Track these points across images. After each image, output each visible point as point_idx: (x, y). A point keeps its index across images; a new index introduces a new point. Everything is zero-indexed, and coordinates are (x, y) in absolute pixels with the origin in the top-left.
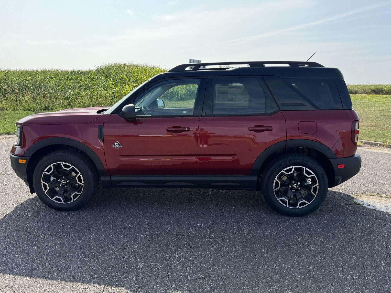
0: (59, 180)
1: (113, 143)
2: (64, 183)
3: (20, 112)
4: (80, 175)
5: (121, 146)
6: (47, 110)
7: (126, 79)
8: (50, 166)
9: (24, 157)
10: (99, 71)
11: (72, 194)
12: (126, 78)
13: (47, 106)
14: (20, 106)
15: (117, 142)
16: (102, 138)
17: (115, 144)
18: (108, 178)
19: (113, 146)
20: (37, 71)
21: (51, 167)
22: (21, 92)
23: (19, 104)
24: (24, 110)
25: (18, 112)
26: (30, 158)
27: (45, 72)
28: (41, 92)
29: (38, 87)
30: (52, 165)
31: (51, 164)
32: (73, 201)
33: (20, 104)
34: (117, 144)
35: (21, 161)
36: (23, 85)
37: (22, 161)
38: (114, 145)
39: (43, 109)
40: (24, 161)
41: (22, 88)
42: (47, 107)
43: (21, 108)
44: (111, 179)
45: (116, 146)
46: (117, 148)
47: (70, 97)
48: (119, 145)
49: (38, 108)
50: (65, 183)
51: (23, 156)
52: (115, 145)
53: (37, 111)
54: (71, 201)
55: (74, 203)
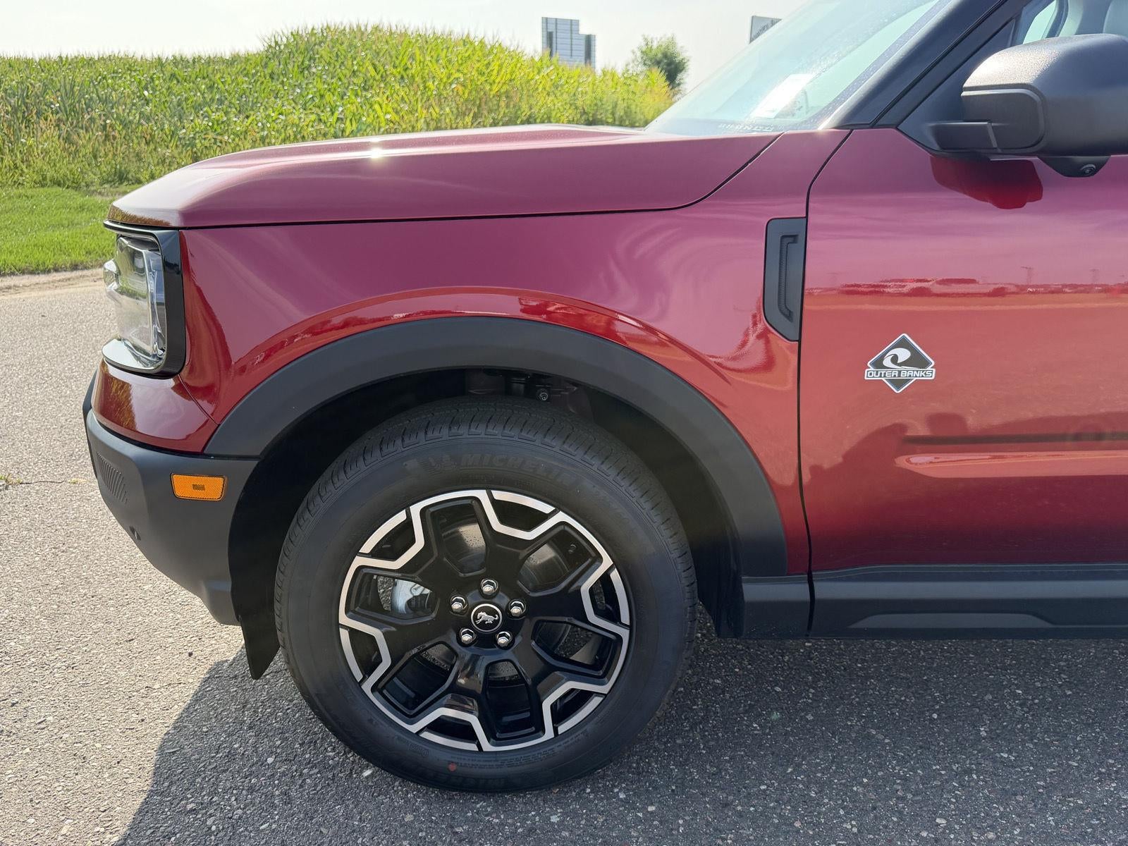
0: (456, 606)
1: (872, 347)
2: (490, 619)
3: (30, 192)
4: (610, 569)
5: (930, 373)
6: (121, 183)
7: (373, 72)
8: (401, 517)
9: (208, 456)
10: (273, 53)
11: (549, 691)
12: (371, 68)
13: (121, 167)
14: (25, 170)
15: (903, 344)
16: (789, 316)
17: (882, 358)
18: (795, 591)
19: (870, 373)
20: (60, 57)
21: (408, 525)
22: (22, 122)
23: (18, 162)
24: (42, 184)
25: (21, 190)
26: (255, 463)
27: (90, 62)
28: (92, 120)
29: (79, 102)
30: (416, 510)
31: (406, 507)
32: (552, 736)
33: (23, 162)
34: (903, 354)
35: (184, 486)
36: (27, 95)
37: (195, 487)
38: (879, 364)
39: (108, 182)
40: (212, 488)
41: (23, 107)
42: (120, 172)
43: (29, 176)
44: (818, 595)
45: (891, 371)
46: (898, 383)
47: (194, 138)
48: (916, 361)
49: (90, 177)
50: (496, 622)
51: (199, 450)
52: (887, 362)
53: (87, 186)
54: (540, 737)
55: (557, 750)
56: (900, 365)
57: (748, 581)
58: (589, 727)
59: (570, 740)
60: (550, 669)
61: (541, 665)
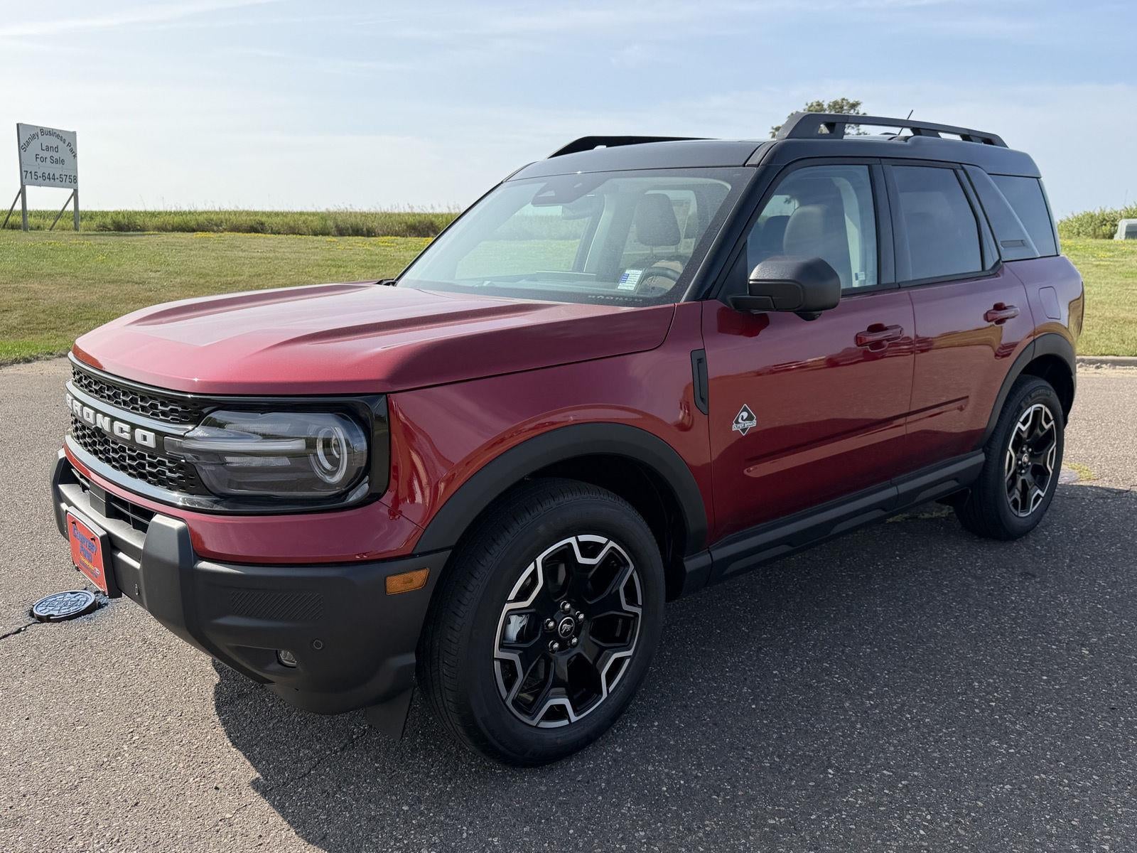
0: (551, 625)
1: (735, 414)
2: (569, 627)
4: (633, 571)
5: (754, 423)
8: (532, 568)
11: (604, 665)
15: (745, 410)
17: (738, 418)
18: (704, 560)
26: (449, 552)
30: (539, 560)
32: (607, 695)
34: (745, 415)
37: (404, 582)
38: (737, 422)
44: (714, 559)
45: (741, 424)
46: (744, 430)
48: (750, 418)
50: (571, 629)
51: (409, 553)
52: (740, 420)
54: (601, 698)
55: (610, 704)
56: (744, 420)
57: (686, 560)
58: (625, 682)
59: (616, 695)
60: (602, 649)
61: (597, 649)
